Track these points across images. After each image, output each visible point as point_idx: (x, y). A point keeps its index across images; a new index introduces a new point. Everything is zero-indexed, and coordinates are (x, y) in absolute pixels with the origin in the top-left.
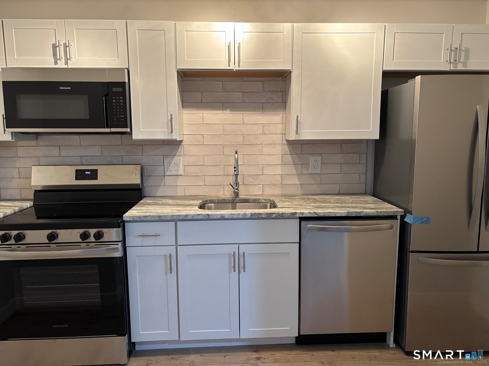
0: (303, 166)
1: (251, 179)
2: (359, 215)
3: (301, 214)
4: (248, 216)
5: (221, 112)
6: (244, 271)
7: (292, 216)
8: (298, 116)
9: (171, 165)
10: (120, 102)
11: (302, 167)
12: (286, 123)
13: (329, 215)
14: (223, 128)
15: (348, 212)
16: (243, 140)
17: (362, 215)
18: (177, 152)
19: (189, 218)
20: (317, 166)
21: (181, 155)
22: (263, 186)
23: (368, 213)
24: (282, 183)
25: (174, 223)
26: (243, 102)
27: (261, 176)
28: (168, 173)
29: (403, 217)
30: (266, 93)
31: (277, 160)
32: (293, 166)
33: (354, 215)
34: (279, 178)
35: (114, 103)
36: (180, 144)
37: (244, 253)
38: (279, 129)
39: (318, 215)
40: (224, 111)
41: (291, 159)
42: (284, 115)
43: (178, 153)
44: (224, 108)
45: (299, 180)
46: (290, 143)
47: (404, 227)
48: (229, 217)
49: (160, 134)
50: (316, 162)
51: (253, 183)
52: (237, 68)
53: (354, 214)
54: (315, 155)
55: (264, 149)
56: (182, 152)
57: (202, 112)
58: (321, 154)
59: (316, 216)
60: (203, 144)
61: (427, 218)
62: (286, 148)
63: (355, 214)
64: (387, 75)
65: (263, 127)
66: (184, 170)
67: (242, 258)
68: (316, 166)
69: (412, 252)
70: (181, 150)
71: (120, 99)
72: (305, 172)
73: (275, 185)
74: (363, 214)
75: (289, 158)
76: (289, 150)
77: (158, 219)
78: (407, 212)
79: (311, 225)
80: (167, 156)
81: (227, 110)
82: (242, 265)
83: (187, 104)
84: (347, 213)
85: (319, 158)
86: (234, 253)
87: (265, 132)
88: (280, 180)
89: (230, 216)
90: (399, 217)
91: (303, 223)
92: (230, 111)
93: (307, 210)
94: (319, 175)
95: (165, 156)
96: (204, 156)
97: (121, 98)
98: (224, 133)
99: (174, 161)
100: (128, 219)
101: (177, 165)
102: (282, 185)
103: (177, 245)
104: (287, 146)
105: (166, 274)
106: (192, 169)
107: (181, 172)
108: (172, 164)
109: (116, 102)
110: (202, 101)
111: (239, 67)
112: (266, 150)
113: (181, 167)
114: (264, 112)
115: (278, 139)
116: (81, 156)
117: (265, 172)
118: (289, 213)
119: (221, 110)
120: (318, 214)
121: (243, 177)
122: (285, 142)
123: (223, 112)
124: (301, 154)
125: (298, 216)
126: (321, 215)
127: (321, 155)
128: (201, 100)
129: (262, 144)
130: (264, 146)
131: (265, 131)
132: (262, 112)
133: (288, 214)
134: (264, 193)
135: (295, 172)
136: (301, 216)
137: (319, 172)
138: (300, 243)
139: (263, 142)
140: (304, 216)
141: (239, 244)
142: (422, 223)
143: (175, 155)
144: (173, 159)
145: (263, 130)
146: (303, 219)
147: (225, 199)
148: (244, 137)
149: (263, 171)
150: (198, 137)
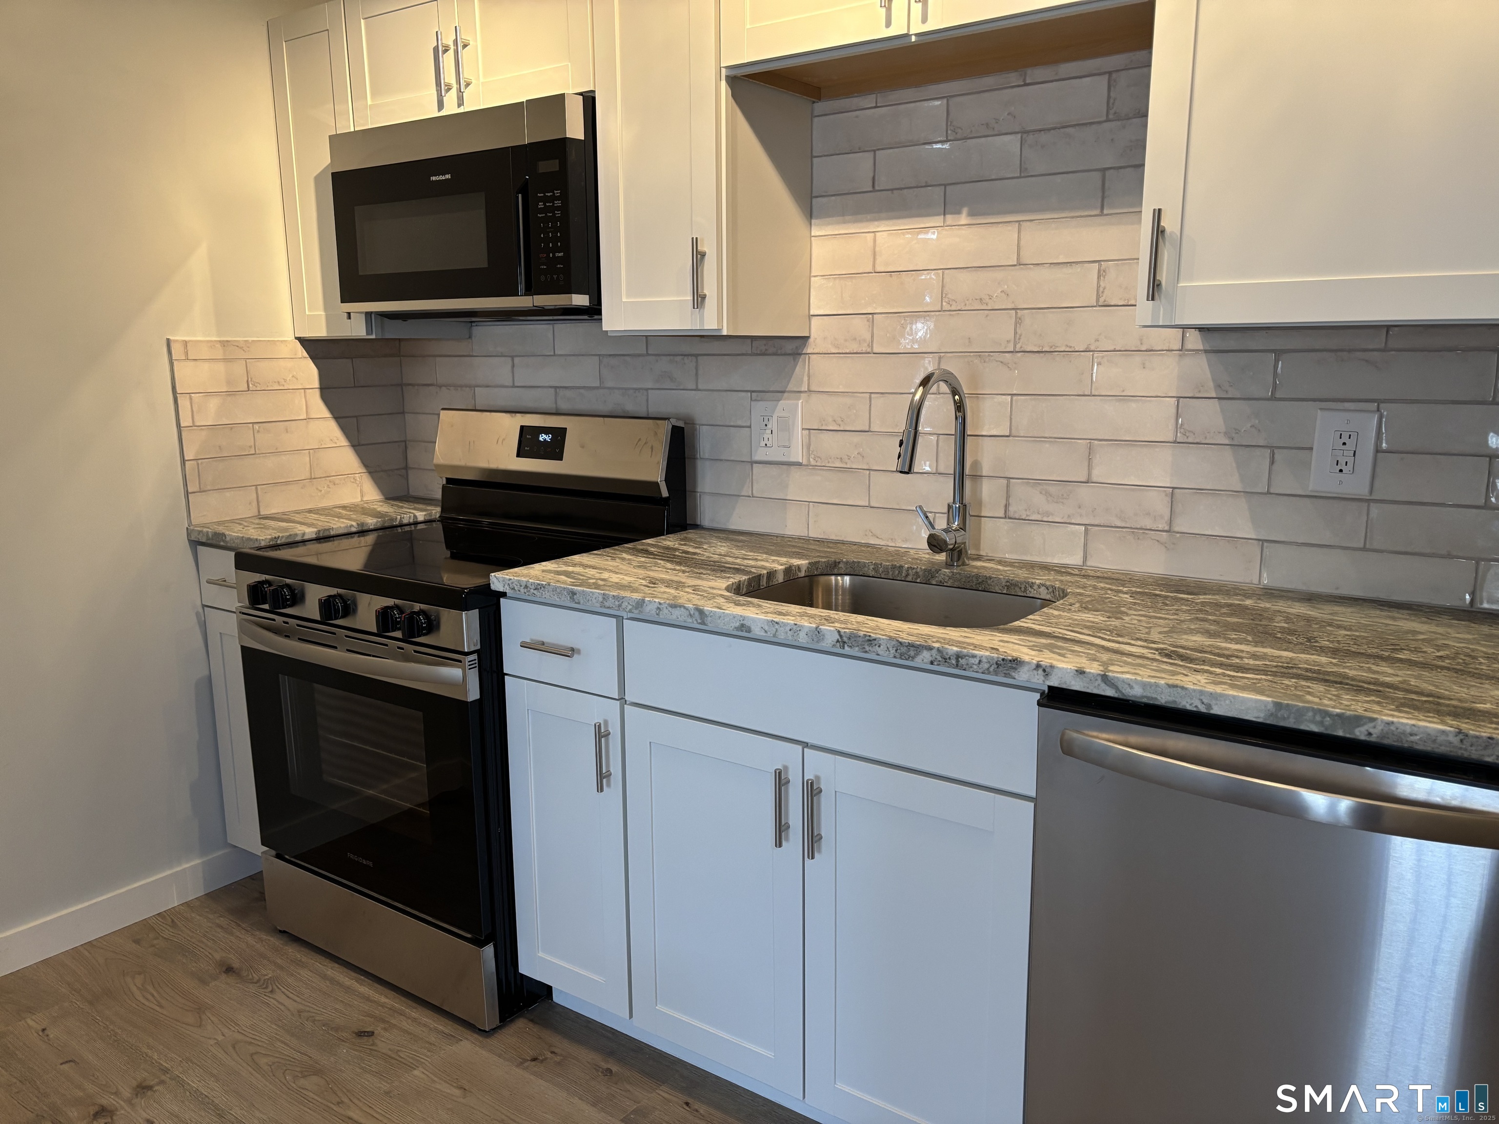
0: (1276, 456)
1: (1038, 499)
2: (1340, 733)
3: (1040, 671)
4: (828, 643)
5: (937, 221)
9: (769, 426)
10: (553, 209)
11: (1272, 462)
13: (1175, 702)
14: (943, 287)
15: (1278, 705)
16: (1016, 333)
17: (1360, 733)
18: (788, 382)
19: (646, 612)
20: (1351, 460)
21: (800, 392)
22: (1086, 530)
23: (1404, 733)
24: (1170, 524)
26: (1024, 173)
27: (1084, 492)
28: (760, 455)
30: (1119, 123)
31: (1155, 421)
32: (1227, 453)
33: (1314, 728)
34: (1159, 504)
35: (541, 211)
36: (800, 351)
39: (1117, 688)
40: (949, 217)
41: (1220, 423)
43: (790, 387)
44: (948, 205)
45: (1256, 520)
46: (1222, 347)
48: (766, 632)
50: (1345, 439)
51: (1048, 514)
52: (918, 28)
53: (1313, 721)
54: (1347, 405)
55: (1101, 372)
56: (806, 379)
57: (873, 227)
58: (1379, 402)
59: (1110, 692)
60: (869, 350)
62: (1201, 368)
63: (1321, 723)
65: (1099, 277)
66: (806, 448)
68: (1342, 462)
70: (801, 373)
71: (553, 198)
72: (1285, 483)
73: (1138, 532)
74: (1370, 734)
75: (1210, 417)
76: (1214, 380)
80: (760, 395)
81: (959, 212)
83: (824, 200)
84: (1270, 706)
85: (1366, 422)
87: (1105, 298)
88: (1166, 511)
89: (766, 628)
92: (971, 214)
94: (1365, 505)
95: (754, 396)
96: (870, 398)
97: (557, 193)
98: (946, 306)
99: (778, 412)
101: (786, 426)
102: (1174, 537)
104: (1202, 362)
106: (831, 445)
107: (797, 454)
108: (773, 424)
109: (545, 210)
110: (873, 186)
111: (925, 19)
112: (1108, 375)
113: (799, 436)
114: (1105, 212)
116: (556, 388)
117: (1098, 473)
118: (987, 657)
119: (938, 215)
120: (1120, 686)
121: (1008, 486)
122: (1196, 342)
123: (944, 221)
124: (1273, 398)
126: (1136, 693)
127: (1378, 410)
128: (871, 184)
129: (1092, 348)
130: (1103, 357)
131: (1106, 292)
132: (1097, 212)
133: (984, 660)
134: (1089, 563)
135: (1235, 483)
137: (1363, 490)
139: (1097, 340)
140: (1053, 682)
141: (804, 745)
143: (783, 392)
144: (776, 406)
145: (1098, 287)
147: (901, 567)
148: (1018, 321)
149: (1090, 466)
150: (858, 321)
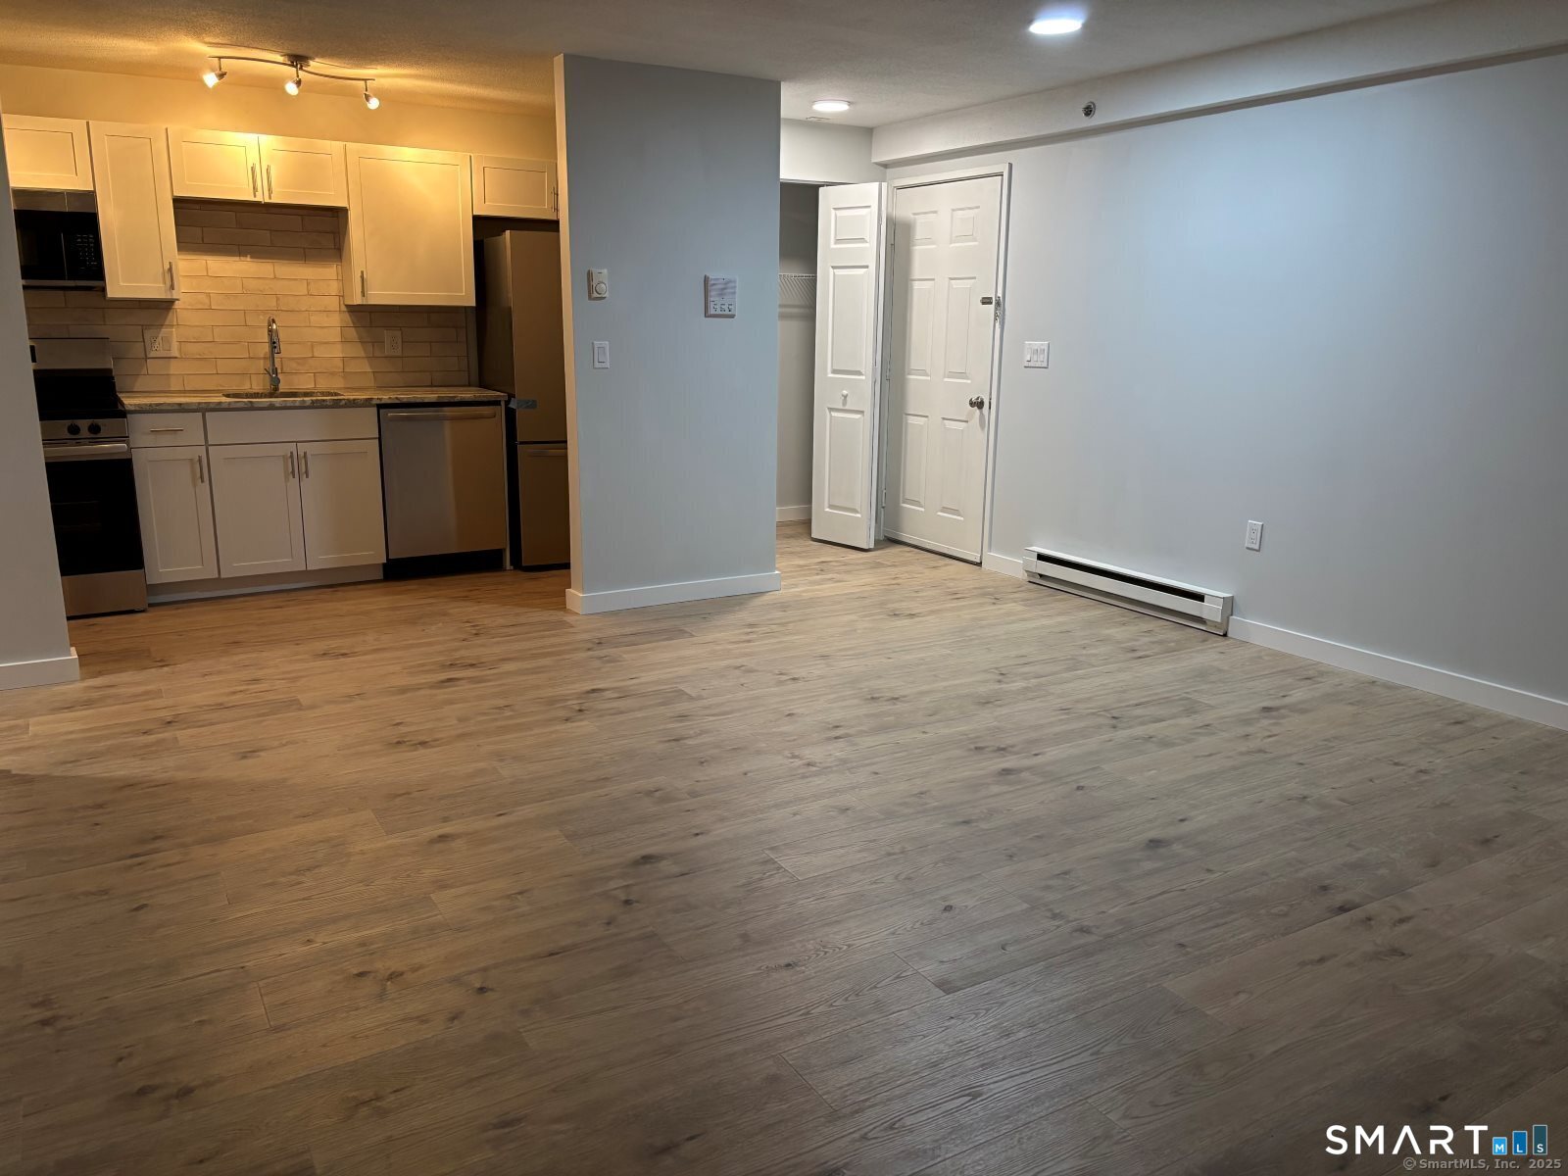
0: (375, 345)
1: (295, 365)
2: (452, 401)
3: (379, 400)
4: (308, 404)
5: (237, 258)
6: (307, 477)
7: (367, 403)
8: (362, 272)
9: (157, 341)
10: (88, 243)
11: (373, 347)
12: (344, 280)
14: (243, 284)
16: (278, 304)
18: (165, 321)
19: (223, 406)
20: (396, 345)
21: (173, 325)
22: (314, 375)
23: (464, 398)
24: (344, 371)
25: (200, 414)
26: (272, 245)
27: (311, 361)
28: (152, 354)
29: (507, 403)
30: (308, 233)
31: (335, 335)
32: (360, 344)
33: (447, 401)
34: (339, 363)
36: (170, 306)
37: (305, 453)
38: (334, 288)
39: (400, 401)
40: (242, 258)
41: (355, 333)
42: (340, 267)
43: (167, 323)
44: (241, 253)
45: (371, 368)
46: (354, 310)
47: (510, 415)
49: (153, 290)
50: (393, 339)
51: (302, 371)
52: (267, 200)
53: (446, 399)
54: (392, 328)
55: (312, 318)
56: (175, 320)
57: (206, 257)
58: (400, 327)
59: (398, 402)
60: (209, 308)
61: (533, 401)
62: (347, 317)
63: (448, 399)
64: (478, 220)
65: (307, 285)
66: (180, 350)
67: (303, 461)
68: (394, 345)
69: (521, 443)
70: (171, 318)
71: (88, 238)
72: (378, 353)
73: (333, 374)
74: (458, 399)
75: (352, 333)
76: (352, 321)
77: (176, 407)
78: (511, 396)
79: (392, 413)
80: (149, 326)
81: (246, 256)
82: (304, 470)
85: (398, 333)
86: (292, 453)
87: (311, 292)
88: (341, 365)
90: (503, 403)
91: (381, 411)
92: (251, 258)
93: (386, 397)
94: (400, 358)
95: (144, 327)
96: (212, 328)
98: (245, 292)
99: (161, 335)
100: (133, 408)
101: (167, 340)
102: (345, 374)
103: (207, 445)
104: (347, 315)
105: (195, 485)
106: (193, 349)
107: (175, 352)
108: (159, 340)
110: (203, 241)
111: (270, 198)
112: (315, 319)
113: (175, 345)
114: (306, 262)
115: (333, 303)
117: (316, 355)
118: (364, 399)
119: (236, 256)
120: (400, 399)
121: (282, 361)
122: (344, 308)
123: (240, 259)
124: (372, 327)
125: (374, 402)
126: (405, 401)
127: (400, 330)
129: (308, 310)
130: (312, 313)
131: (311, 290)
132: (303, 262)
133: (362, 400)
134: (317, 386)
135: (363, 355)
136: (378, 402)
137: (400, 354)
138: (380, 439)
139: (309, 307)
140: (383, 402)
141: (297, 442)
142: (528, 407)
143: (163, 326)
144: (159, 333)
145: (308, 288)
146: (380, 406)
147: (262, 391)
148: (278, 299)
149: (313, 352)
150: (201, 297)
